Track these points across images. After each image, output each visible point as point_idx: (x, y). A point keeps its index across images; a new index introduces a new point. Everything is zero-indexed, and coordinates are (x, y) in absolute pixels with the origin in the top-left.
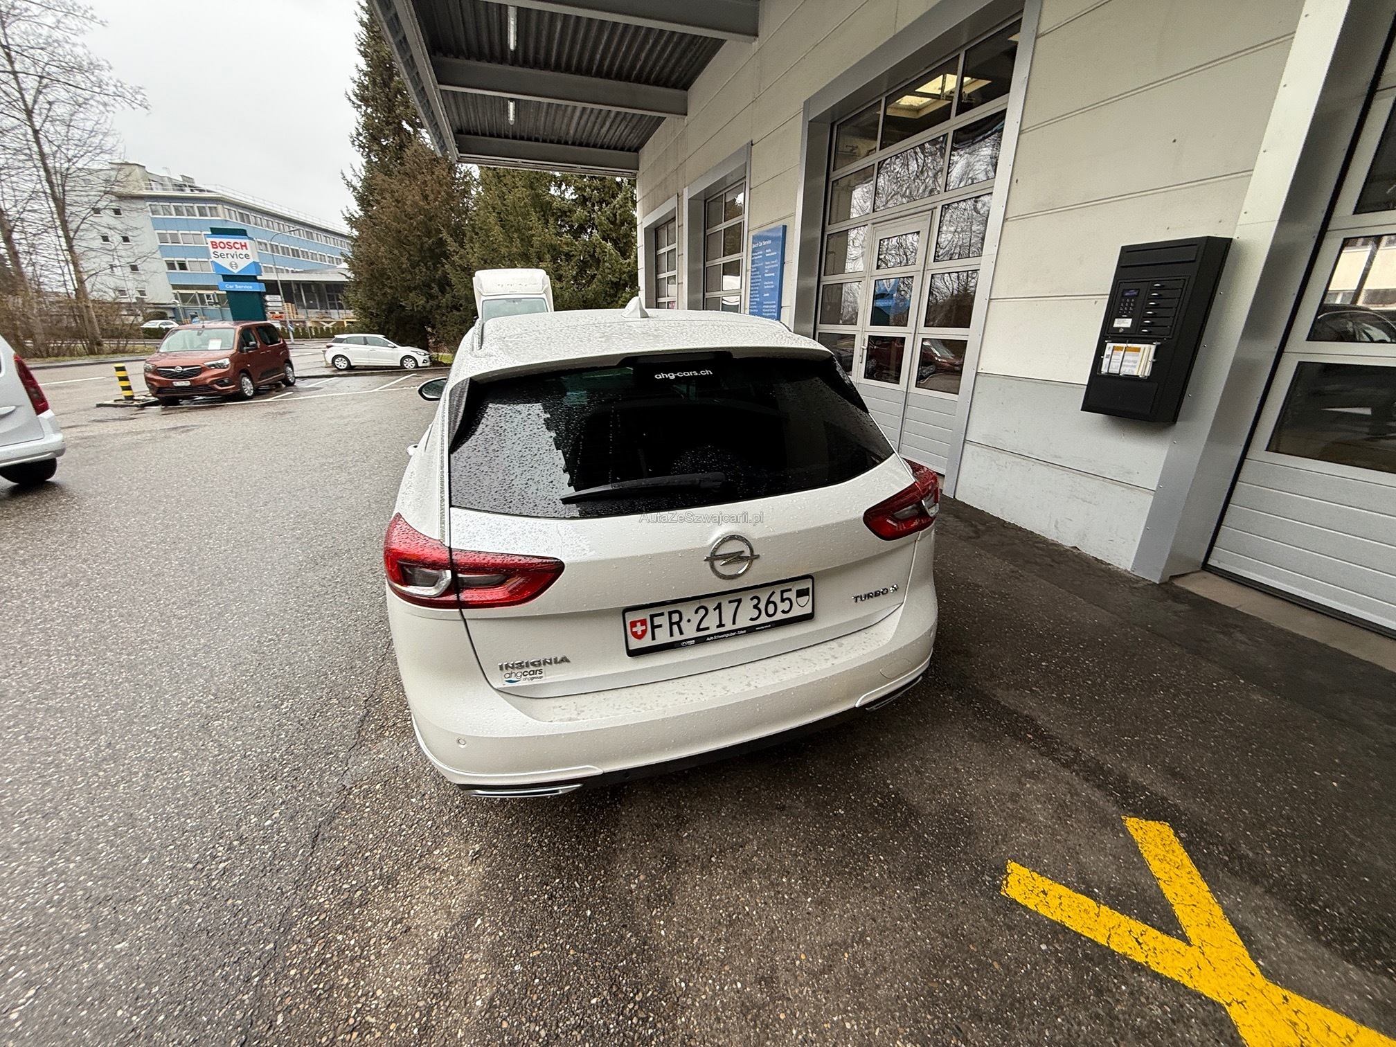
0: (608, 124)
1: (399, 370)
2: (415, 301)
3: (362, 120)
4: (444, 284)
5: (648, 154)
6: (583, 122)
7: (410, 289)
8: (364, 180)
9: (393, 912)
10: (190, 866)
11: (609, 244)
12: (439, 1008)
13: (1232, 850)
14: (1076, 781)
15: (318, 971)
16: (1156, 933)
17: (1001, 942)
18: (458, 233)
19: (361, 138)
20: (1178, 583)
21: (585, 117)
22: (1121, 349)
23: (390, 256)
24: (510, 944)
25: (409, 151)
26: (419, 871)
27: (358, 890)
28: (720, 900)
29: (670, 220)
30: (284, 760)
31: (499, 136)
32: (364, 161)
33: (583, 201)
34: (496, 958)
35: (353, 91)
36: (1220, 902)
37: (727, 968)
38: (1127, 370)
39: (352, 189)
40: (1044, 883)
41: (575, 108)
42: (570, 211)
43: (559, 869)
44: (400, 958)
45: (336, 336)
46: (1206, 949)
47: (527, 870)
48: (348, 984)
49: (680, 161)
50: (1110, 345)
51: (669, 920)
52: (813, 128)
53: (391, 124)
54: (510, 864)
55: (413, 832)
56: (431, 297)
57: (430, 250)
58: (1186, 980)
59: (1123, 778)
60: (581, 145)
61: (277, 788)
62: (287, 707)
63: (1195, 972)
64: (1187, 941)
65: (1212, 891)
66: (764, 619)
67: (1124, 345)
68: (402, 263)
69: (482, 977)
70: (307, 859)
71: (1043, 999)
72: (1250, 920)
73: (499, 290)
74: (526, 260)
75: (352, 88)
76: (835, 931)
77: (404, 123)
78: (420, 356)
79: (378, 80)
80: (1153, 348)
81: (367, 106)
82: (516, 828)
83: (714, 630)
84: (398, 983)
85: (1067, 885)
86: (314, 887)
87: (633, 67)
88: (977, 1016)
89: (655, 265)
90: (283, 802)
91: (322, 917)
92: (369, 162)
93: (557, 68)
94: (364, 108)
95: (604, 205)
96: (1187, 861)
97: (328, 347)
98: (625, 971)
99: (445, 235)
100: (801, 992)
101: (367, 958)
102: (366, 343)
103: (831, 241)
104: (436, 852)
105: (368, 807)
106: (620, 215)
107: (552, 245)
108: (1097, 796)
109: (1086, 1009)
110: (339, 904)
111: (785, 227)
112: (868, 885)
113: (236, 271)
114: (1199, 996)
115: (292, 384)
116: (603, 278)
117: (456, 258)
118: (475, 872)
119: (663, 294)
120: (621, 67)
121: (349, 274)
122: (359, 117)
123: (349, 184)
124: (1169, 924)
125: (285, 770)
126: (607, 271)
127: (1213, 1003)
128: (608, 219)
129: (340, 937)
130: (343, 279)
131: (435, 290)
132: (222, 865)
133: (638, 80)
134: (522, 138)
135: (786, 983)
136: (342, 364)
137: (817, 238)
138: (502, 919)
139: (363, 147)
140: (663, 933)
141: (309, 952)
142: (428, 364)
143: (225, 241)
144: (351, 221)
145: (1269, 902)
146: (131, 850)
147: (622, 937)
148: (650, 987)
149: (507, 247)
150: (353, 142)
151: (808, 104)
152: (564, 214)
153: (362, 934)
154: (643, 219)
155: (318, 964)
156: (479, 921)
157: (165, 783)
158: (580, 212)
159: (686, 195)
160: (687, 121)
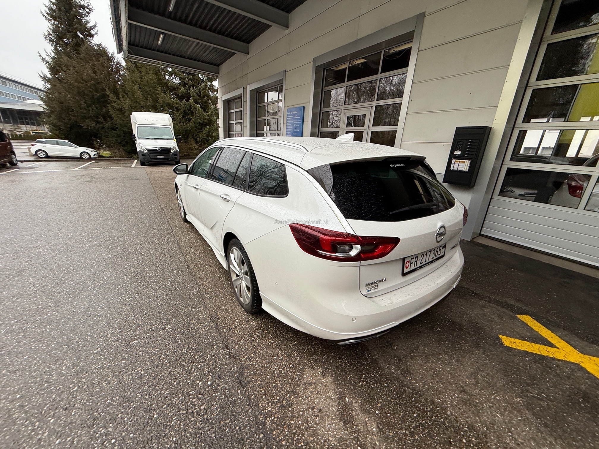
0: (207, 52)
1: (80, 159)
2: (90, 125)
3: (52, 28)
4: (107, 117)
5: (225, 68)
6: (195, 49)
8: (53, 58)
9: (307, 405)
10: (185, 412)
11: (198, 105)
12: (360, 436)
13: (548, 320)
14: (496, 307)
15: (295, 439)
16: (550, 348)
17: (516, 360)
18: (116, 93)
19: (51, 36)
20: (475, 240)
21: (197, 47)
22: (458, 161)
23: (74, 100)
24: (367, 404)
25: (83, 48)
26: (304, 386)
27: (283, 401)
28: (426, 368)
29: (240, 97)
30: (191, 353)
31: (150, 49)
32: (53, 48)
33: (184, 84)
34: (365, 411)
35: (46, 11)
36: (556, 335)
37: (448, 391)
38: (460, 169)
39: (45, 62)
40: (513, 340)
41: (194, 42)
42: (177, 88)
43: (361, 371)
44: (327, 422)
45: (38, 139)
46: (564, 349)
47: (349, 374)
48: (314, 440)
49: (244, 74)
50: (454, 160)
51: (415, 379)
52: (318, 69)
53: (70, 32)
54: (340, 374)
55: (287, 371)
56: (98, 122)
57: (98, 99)
58: (566, 359)
59: (506, 303)
60: (191, 59)
61: (199, 366)
62: (169, 329)
63: (566, 356)
64: (557, 348)
65: (552, 332)
66: (435, 258)
67: (459, 160)
68: (81, 104)
69: (367, 419)
70: (245, 394)
71: (539, 375)
72: (567, 339)
73: (146, 122)
74: (155, 108)
75: (45, 10)
76: (470, 370)
77: (78, 33)
78: (92, 153)
79: (63, 8)
80: (469, 161)
81: (55, 20)
82: (330, 359)
83: (424, 263)
84: (335, 433)
85: (518, 339)
86: (260, 405)
87: (226, 30)
88: (528, 385)
89: (228, 117)
90: (209, 372)
91: (276, 416)
92: (56, 49)
93: (190, 24)
94: (53, 21)
95: (195, 87)
96: (541, 325)
97: (33, 145)
98: (416, 401)
99: (108, 92)
100: (476, 392)
101: (313, 427)
102: (58, 144)
103: (323, 114)
104: (305, 376)
105: (255, 365)
106: (203, 93)
107: (168, 103)
108: (505, 310)
109: (551, 374)
110: (279, 409)
111: (304, 107)
112: (467, 352)
114: (572, 363)
115: (16, 165)
116: (196, 120)
117: (114, 105)
118: (328, 380)
119: (233, 130)
120: (221, 28)
121: (45, 107)
122: (50, 26)
123: (44, 60)
124: (551, 345)
125: (196, 357)
126: (197, 117)
127: (576, 364)
128: (197, 94)
129: (292, 422)
130: (41, 110)
131: (101, 119)
132: (202, 408)
133: (227, 36)
134: (162, 52)
135: (470, 390)
136: (42, 155)
137: (318, 113)
138: (356, 396)
139: (53, 41)
140: (417, 384)
141: (284, 432)
142: (97, 156)
144: (46, 79)
145: (567, 333)
146: (142, 413)
147: (405, 390)
148: (429, 404)
149: (144, 102)
150: (46, 38)
151: (315, 60)
152: (174, 89)
153: (302, 418)
154: (221, 97)
155: (293, 436)
156: (347, 399)
157: (131, 377)
158: (182, 89)
159: (249, 89)
160: (248, 57)
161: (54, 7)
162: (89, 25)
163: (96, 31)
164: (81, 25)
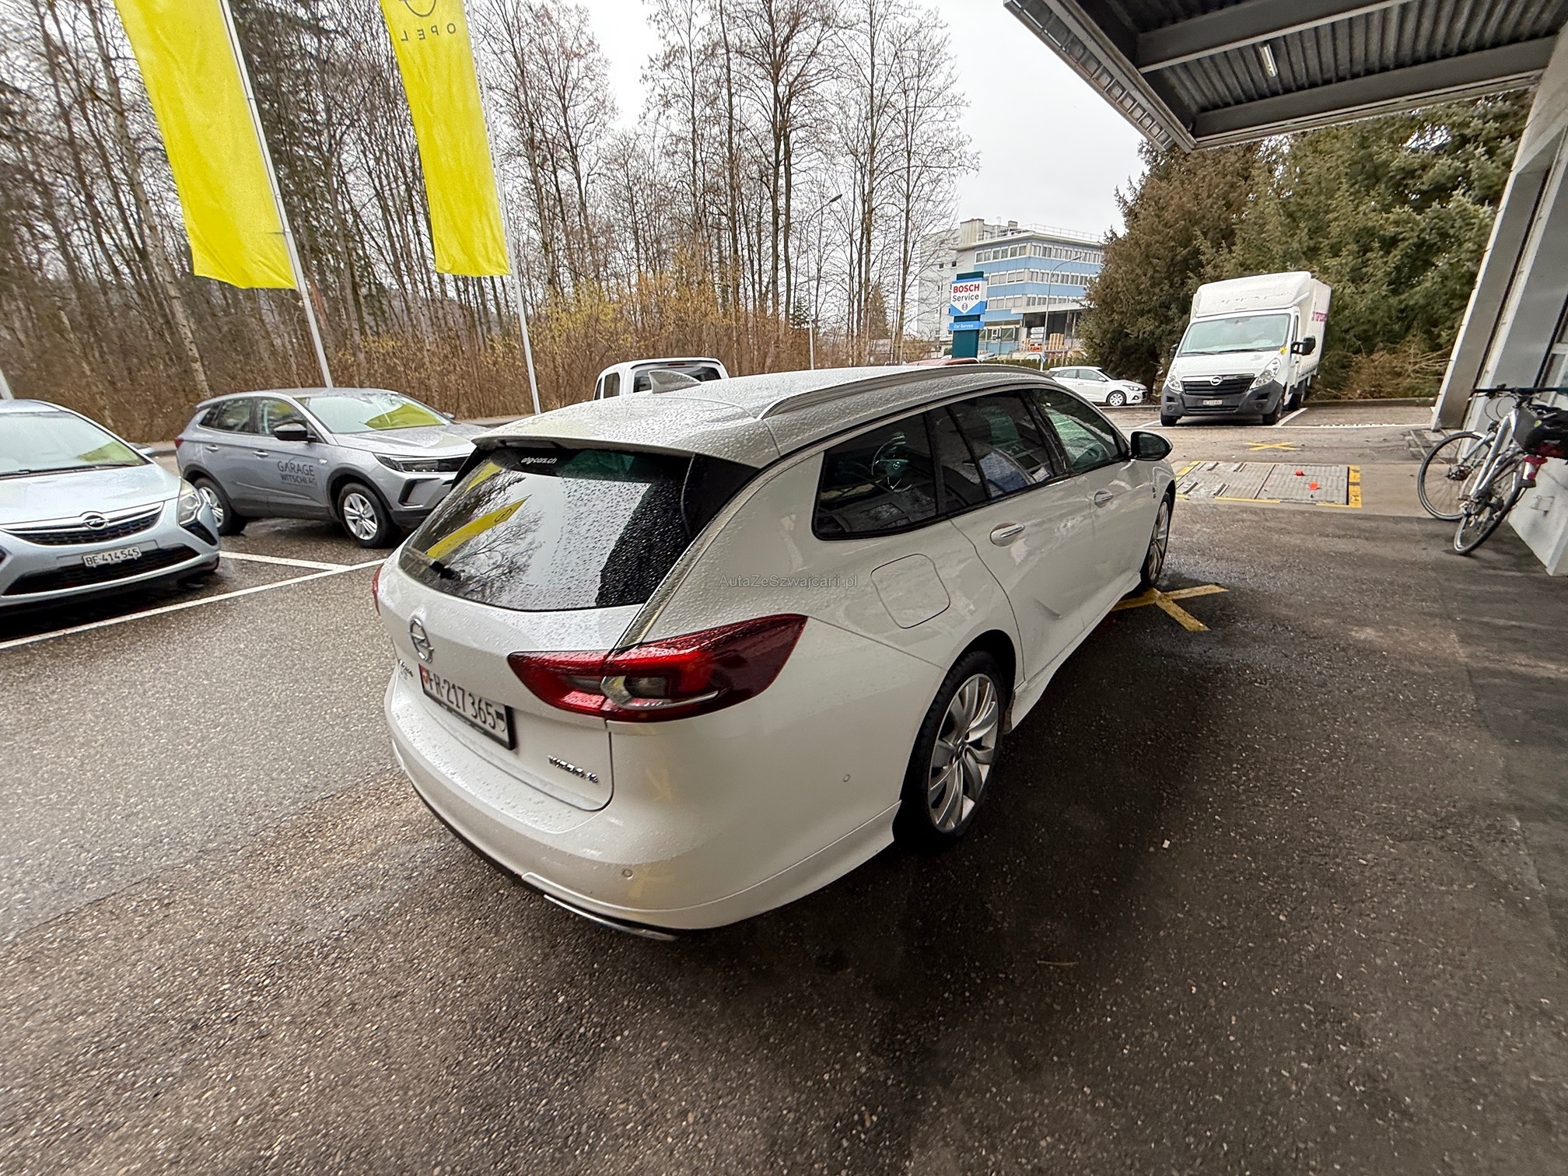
7: (1142, 313)
31: (1263, 97)
66: (478, 721)
73: (1220, 308)
78: (1132, 392)
102: (1077, 377)
113: (964, 312)
121: (1085, 302)
123: (1122, 201)
134: (1300, 88)
142: (1139, 401)
143: (964, 284)
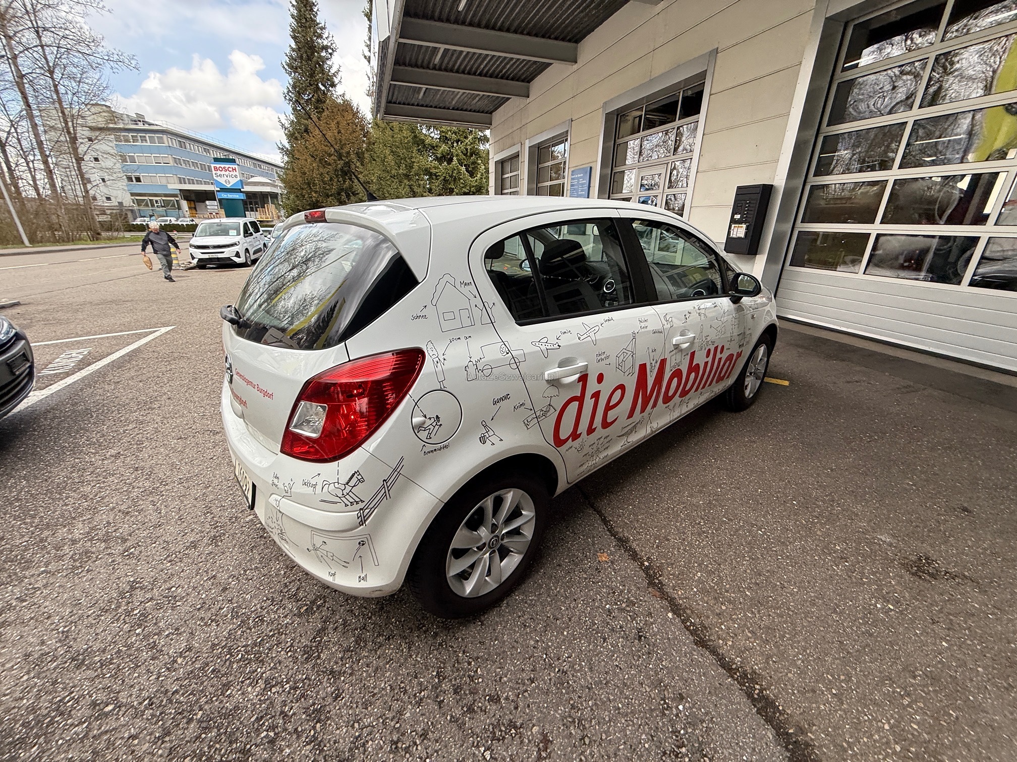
0: (476, 100)
3: (292, 82)
5: (498, 116)
6: (461, 99)
8: (292, 122)
11: (464, 168)
19: (290, 94)
21: (463, 97)
22: (736, 227)
25: (325, 103)
29: (516, 156)
31: (409, 104)
33: (444, 139)
35: (287, 63)
38: (738, 235)
39: (284, 128)
41: (459, 92)
42: (437, 146)
49: (523, 123)
50: (733, 226)
52: (608, 118)
53: (311, 85)
60: (457, 109)
67: (737, 225)
75: (285, 59)
77: (320, 85)
79: (305, 56)
80: (746, 226)
81: (295, 72)
87: (501, 71)
89: (501, 185)
92: (294, 109)
93: (457, 72)
94: (293, 74)
95: (460, 143)
103: (616, 175)
106: (471, 149)
107: (425, 169)
111: (591, 168)
113: (228, 186)
120: (494, 71)
121: (284, 187)
122: (290, 81)
123: (283, 125)
128: (462, 152)
133: (502, 78)
137: (609, 174)
139: (292, 101)
150: (285, 97)
151: (605, 105)
152: (432, 147)
154: (494, 158)
158: (444, 148)
159: (527, 144)
160: (528, 101)
161: (294, 54)
162: (333, 71)
163: (339, 78)
164: (323, 74)
